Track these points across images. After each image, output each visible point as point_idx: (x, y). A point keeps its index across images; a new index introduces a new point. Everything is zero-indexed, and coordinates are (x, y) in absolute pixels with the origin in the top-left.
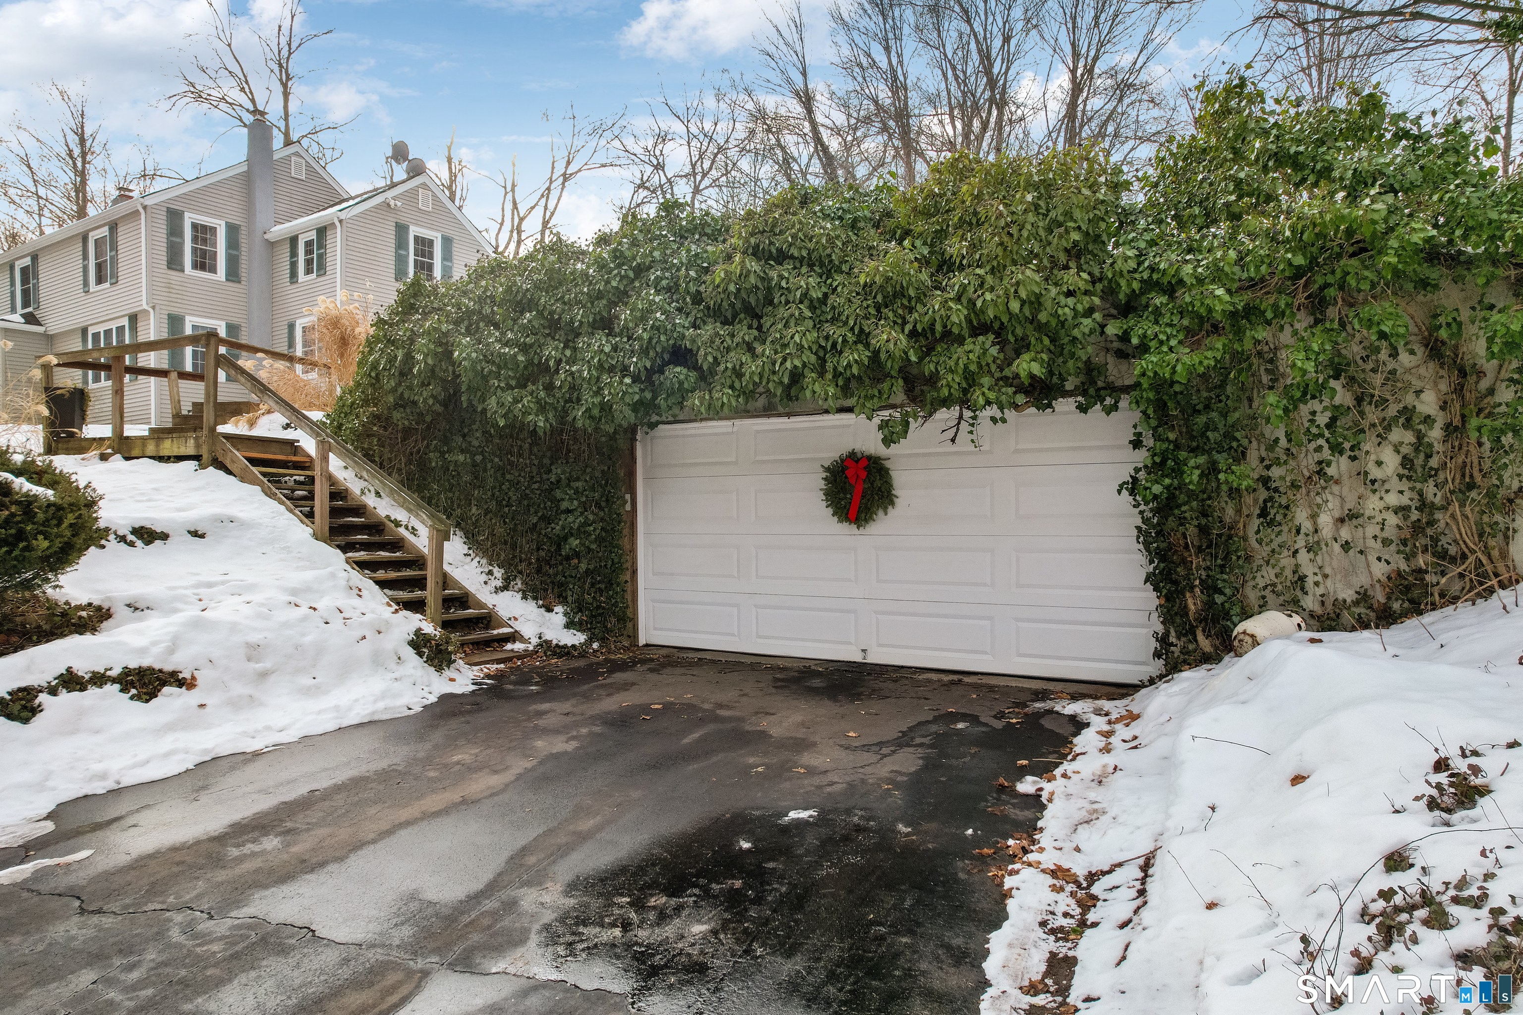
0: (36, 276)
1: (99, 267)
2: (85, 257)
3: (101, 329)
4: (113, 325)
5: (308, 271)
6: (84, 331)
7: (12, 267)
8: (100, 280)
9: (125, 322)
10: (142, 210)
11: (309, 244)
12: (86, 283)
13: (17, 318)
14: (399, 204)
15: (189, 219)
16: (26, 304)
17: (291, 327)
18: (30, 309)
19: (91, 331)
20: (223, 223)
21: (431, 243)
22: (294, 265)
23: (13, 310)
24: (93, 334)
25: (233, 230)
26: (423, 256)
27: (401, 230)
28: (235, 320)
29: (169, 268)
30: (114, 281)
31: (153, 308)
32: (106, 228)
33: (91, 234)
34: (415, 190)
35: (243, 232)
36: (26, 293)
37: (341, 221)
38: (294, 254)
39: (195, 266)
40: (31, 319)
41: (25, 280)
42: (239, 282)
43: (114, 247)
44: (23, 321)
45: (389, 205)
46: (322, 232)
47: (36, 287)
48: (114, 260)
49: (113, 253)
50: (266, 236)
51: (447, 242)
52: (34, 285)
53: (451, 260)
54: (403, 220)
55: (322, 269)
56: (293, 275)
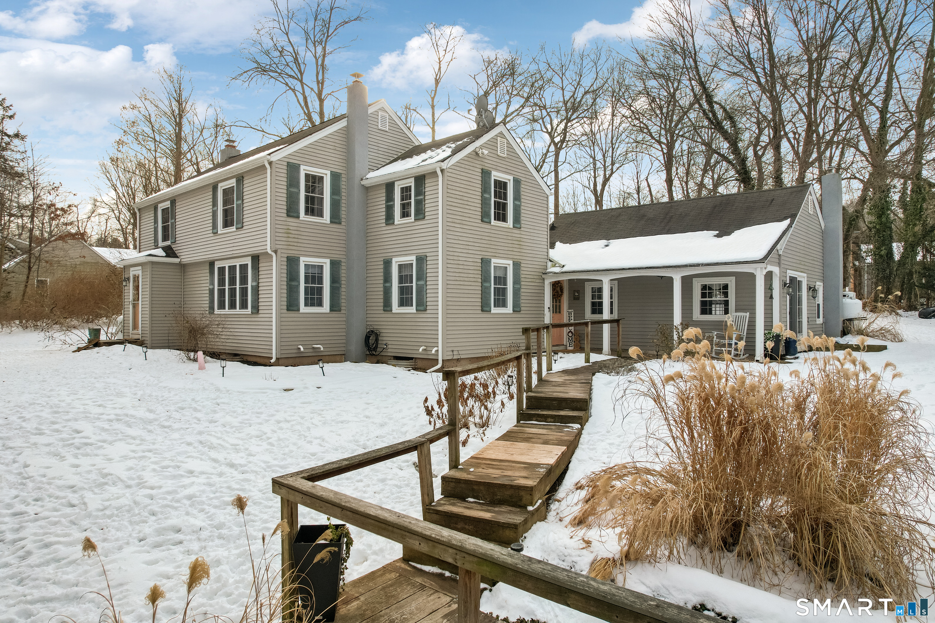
0: (174, 217)
1: (227, 213)
2: (215, 203)
3: (226, 264)
4: (237, 263)
5: (405, 214)
6: (212, 264)
7: (156, 208)
8: (227, 224)
9: (248, 261)
10: (268, 166)
11: (406, 190)
12: (215, 226)
13: (160, 252)
14: (486, 152)
15: (304, 170)
16: (165, 239)
17: (387, 264)
18: (168, 243)
19: (217, 265)
20: (328, 173)
21: (505, 184)
22: (390, 210)
23: (157, 247)
24: (219, 268)
25: (335, 177)
26: (500, 198)
27: (485, 174)
28: (336, 257)
29: (288, 216)
30: (240, 226)
31: (276, 252)
32: (234, 180)
33: (220, 185)
34: (495, 139)
35: (343, 179)
36: (165, 229)
37: (442, 171)
38: (390, 198)
39: (307, 212)
40: (170, 252)
41: (165, 220)
42: (340, 223)
43: (241, 197)
44: (164, 254)
45: (477, 154)
46: (420, 180)
47: (174, 225)
48: (241, 208)
49: (240, 202)
50: (363, 183)
51: (517, 182)
52: (172, 223)
53: (520, 201)
54: (487, 167)
55: (420, 214)
56: (389, 218)
